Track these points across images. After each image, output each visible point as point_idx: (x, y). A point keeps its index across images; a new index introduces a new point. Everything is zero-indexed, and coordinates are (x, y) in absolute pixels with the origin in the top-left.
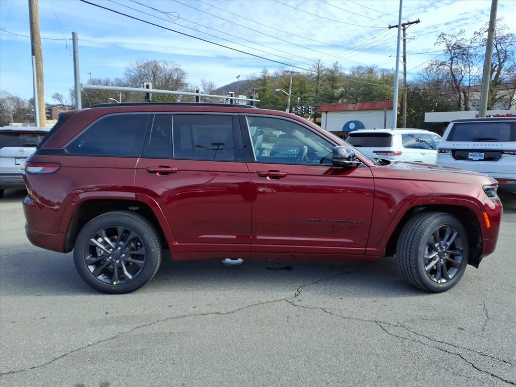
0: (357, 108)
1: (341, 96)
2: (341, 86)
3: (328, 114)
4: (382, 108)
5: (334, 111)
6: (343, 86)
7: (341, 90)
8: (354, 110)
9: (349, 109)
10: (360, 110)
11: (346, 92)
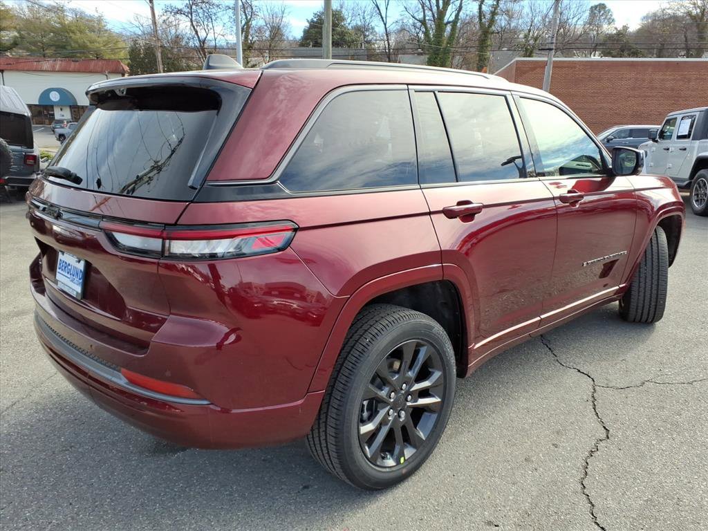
0: (57, 67)
1: (15, 44)
2: (10, 27)
3: (4, 74)
4: (99, 70)
5: (18, 70)
6: (15, 28)
7: (12, 35)
8: (53, 71)
9: (44, 68)
10: (64, 71)
11: (22, 37)
